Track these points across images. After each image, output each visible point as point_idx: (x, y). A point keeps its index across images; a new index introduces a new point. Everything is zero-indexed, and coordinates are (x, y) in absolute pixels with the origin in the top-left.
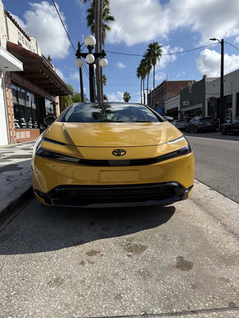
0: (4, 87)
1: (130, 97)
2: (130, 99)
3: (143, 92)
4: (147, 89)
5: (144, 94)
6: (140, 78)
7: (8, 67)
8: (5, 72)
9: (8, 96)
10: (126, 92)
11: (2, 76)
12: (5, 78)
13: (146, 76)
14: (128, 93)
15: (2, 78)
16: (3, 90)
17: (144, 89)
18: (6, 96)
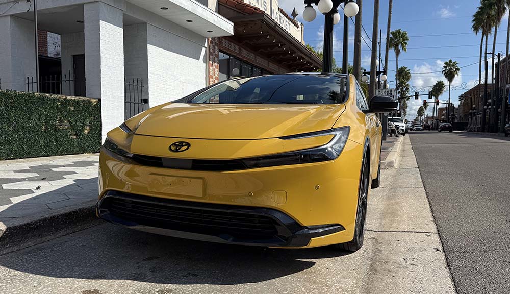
0: (208, 60)
1: (458, 69)
2: (457, 73)
3: (483, 59)
4: (493, 53)
5: (486, 63)
6: (481, 31)
7: (212, 32)
8: (210, 39)
9: (211, 74)
10: (450, 61)
11: (206, 45)
12: (209, 47)
13: (493, 29)
14: (453, 61)
15: (206, 48)
16: (205, 64)
17: (486, 53)
18: (209, 74)
